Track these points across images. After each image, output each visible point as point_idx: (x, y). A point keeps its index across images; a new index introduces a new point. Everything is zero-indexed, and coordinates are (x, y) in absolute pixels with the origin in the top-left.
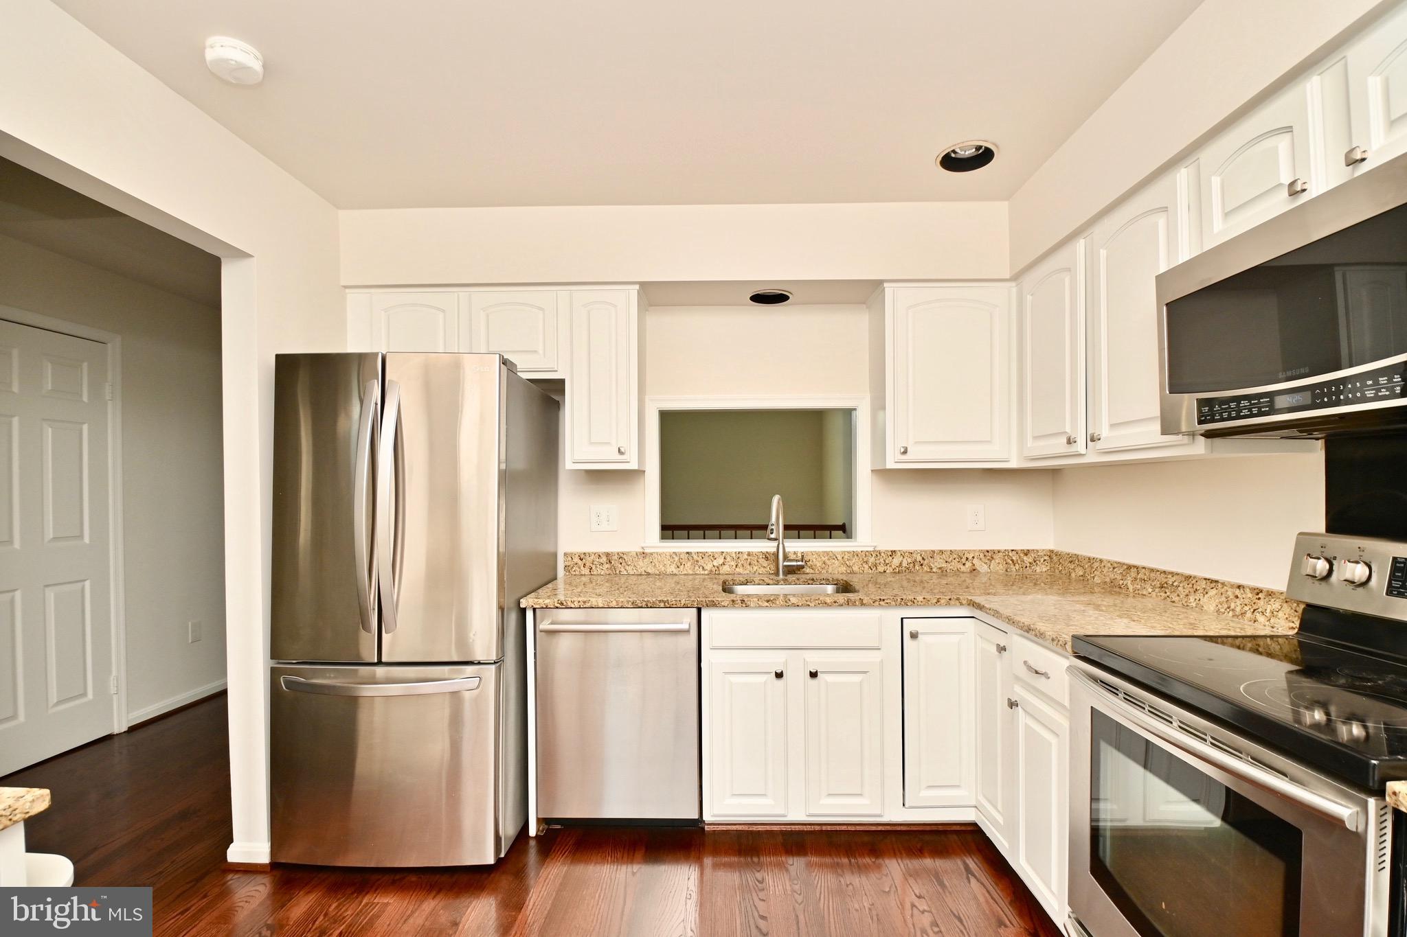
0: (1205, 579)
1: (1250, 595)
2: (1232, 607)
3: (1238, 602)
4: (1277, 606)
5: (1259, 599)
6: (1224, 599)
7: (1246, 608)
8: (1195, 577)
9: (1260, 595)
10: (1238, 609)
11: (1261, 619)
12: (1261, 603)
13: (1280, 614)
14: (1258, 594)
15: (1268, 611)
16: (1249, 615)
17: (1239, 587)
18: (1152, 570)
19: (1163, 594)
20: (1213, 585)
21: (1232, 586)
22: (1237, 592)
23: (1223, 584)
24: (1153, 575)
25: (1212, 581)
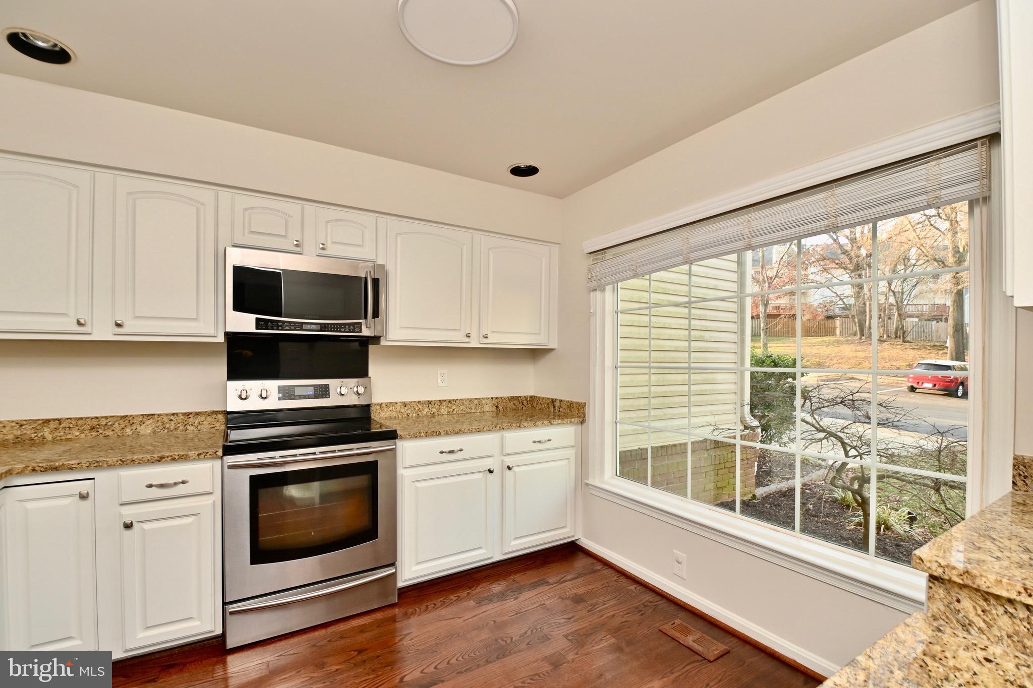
0: (142, 415)
1: (182, 417)
2: (167, 426)
3: (172, 423)
4: (203, 418)
5: (190, 418)
6: (159, 423)
7: (179, 425)
8: (131, 416)
9: (190, 416)
10: (172, 427)
11: (191, 428)
12: (191, 419)
13: (205, 423)
14: (188, 415)
15: (196, 423)
16: (181, 428)
17: (173, 414)
18: (81, 419)
19: (94, 434)
20: (149, 418)
21: (167, 415)
22: (172, 417)
23: (159, 415)
24: (80, 422)
25: (149, 415)
